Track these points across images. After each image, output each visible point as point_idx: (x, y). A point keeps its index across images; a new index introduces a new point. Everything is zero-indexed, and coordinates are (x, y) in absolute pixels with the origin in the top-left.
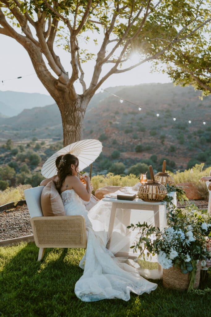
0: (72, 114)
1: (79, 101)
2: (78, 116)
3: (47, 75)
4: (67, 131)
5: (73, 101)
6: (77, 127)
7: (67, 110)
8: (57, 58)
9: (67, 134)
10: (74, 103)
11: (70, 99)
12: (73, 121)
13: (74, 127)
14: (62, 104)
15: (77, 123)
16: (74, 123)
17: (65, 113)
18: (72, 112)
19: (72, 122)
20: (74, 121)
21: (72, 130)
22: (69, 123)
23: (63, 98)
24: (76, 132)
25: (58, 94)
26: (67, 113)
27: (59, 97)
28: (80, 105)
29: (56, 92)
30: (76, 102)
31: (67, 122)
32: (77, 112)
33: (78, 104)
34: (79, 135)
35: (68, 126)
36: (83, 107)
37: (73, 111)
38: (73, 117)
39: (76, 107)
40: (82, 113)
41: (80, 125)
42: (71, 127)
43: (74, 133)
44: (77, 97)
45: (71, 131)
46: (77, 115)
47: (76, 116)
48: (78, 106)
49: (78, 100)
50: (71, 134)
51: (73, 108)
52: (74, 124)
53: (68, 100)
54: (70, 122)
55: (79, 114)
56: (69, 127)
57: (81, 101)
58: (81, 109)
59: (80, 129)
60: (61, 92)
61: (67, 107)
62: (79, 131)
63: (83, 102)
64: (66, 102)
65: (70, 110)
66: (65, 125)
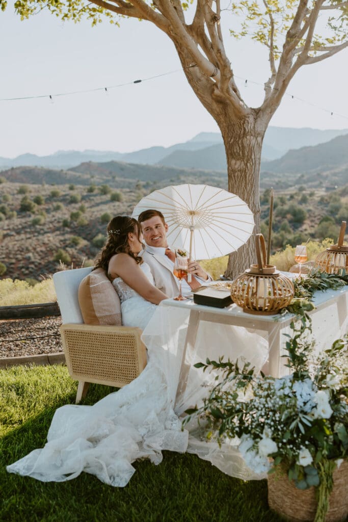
0: (240, 142)
1: (251, 119)
2: (250, 145)
3: (202, 79)
4: (232, 170)
5: (240, 119)
6: (247, 162)
7: (232, 136)
9: (233, 176)
10: (242, 122)
11: (236, 116)
12: (241, 153)
13: (243, 162)
14: (225, 124)
15: (248, 156)
16: (243, 156)
17: (229, 140)
18: (239, 138)
19: (239, 154)
20: (243, 153)
21: (239, 169)
22: (235, 156)
23: (226, 116)
24: (246, 173)
25: (218, 110)
26: (232, 140)
27: (220, 113)
28: (252, 125)
29: (215, 106)
30: (246, 122)
31: (231, 154)
32: (248, 137)
33: (248, 123)
34: (250, 178)
35: (233, 162)
36: (259, 129)
37: (241, 137)
38: (240, 146)
39: (247, 129)
40: (256, 139)
41: (254, 160)
42: (238, 163)
43: (243, 174)
44: (250, 111)
45: (238, 171)
46: (248, 141)
47: (245, 145)
48: (249, 127)
49: (249, 117)
50: (238, 175)
51: (240, 132)
52: (243, 159)
53: (233, 118)
54: (237, 154)
55: (250, 140)
56: (236, 164)
57: (255, 119)
58: (255, 133)
59: (254, 167)
60: (221, 106)
61: (232, 130)
62: (252, 170)
63: (259, 121)
64: (230, 123)
65: (237, 134)
66: (230, 160)
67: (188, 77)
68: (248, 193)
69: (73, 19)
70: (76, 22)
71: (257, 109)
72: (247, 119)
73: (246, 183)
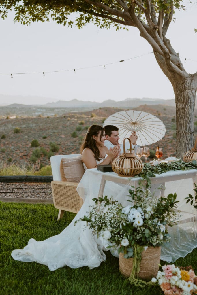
0: (182, 93)
2: (187, 95)
4: (178, 109)
5: (182, 80)
6: (186, 104)
7: (178, 90)
8: (166, 41)
9: (178, 112)
10: (183, 82)
12: (182, 99)
13: (183, 104)
14: (174, 83)
15: (186, 101)
16: (184, 101)
19: (181, 99)
20: (184, 99)
21: (182, 108)
22: (179, 101)
23: (175, 79)
24: (185, 110)
25: (171, 75)
26: (178, 92)
27: (172, 77)
28: (189, 84)
29: (169, 73)
30: (185, 82)
32: (187, 90)
33: (187, 82)
34: (187, 113)
35: (179, 104)
36: (194, 86)
37: (183, 90)
38: (182, 95)
39: (186, 85)
40: (192, 91)
41: (190, 103)
42: (181, 105)
43: (184, 111)
44: (188, 76)
45: (181, 109)
46: (187, 93)
47: (185, 95)
48: (187, 85)
49: (187, 79)
50: (181, 112)
51: (182, 87)
53: (179, 79)
54: (180, 100)
56: (180, 105)
57: (191, 80)
58: (191, 88)
59: (190, 107)
60: (172, 73)
61: (178, 86)
62: (189, 109)
63: (193, 81)
64: (177, 82)
65: (181, 89)
66: (177, 104)
67: (156, 58)
68: (186, 122)
69: (106, 27)
70: (107, 29)
71: (193, 75)
72: (186, 80)
73: (185, 116)
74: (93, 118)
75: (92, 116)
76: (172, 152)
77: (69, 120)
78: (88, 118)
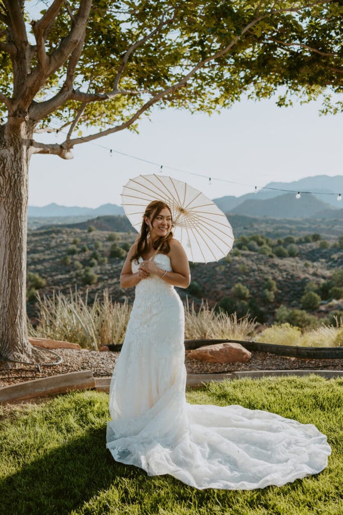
74: (91, 234)
75: (90, 231)
76: (223, 283)
77: (53, 238)
78: (84, 233)
